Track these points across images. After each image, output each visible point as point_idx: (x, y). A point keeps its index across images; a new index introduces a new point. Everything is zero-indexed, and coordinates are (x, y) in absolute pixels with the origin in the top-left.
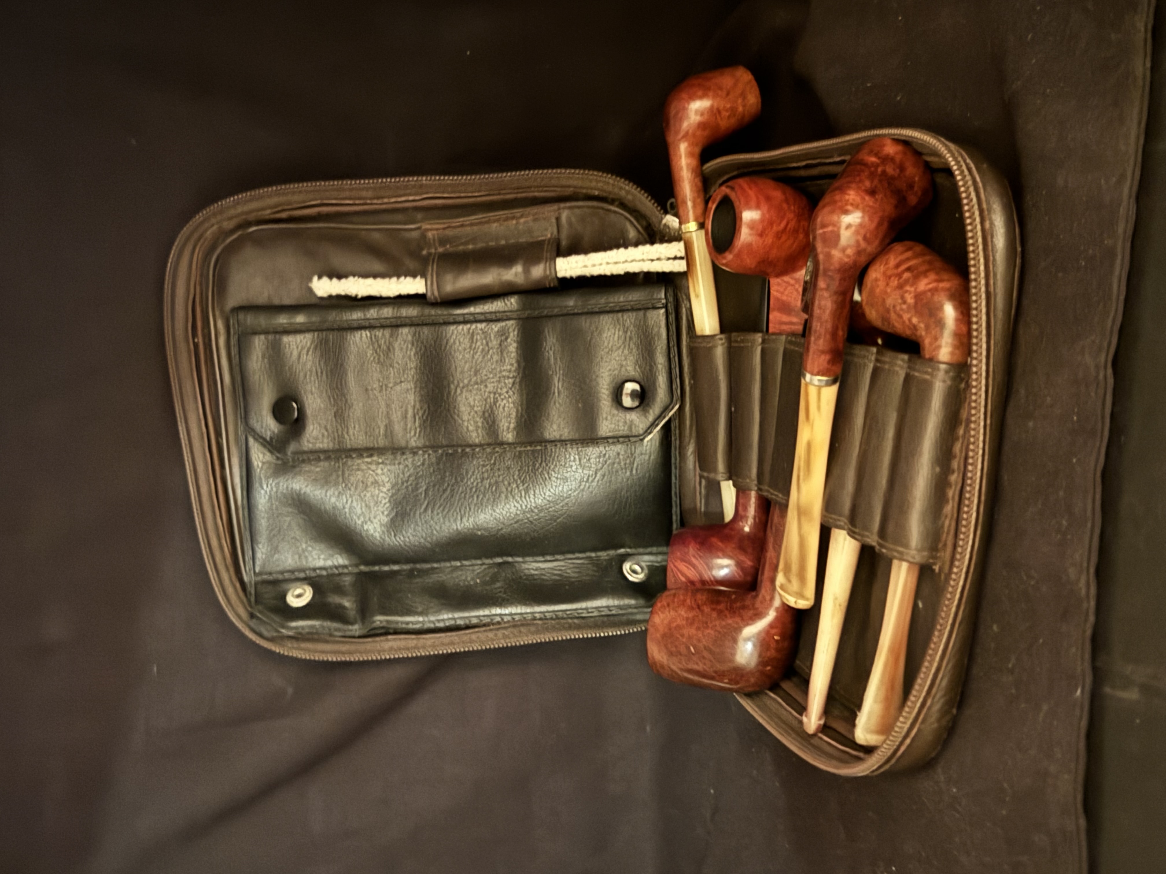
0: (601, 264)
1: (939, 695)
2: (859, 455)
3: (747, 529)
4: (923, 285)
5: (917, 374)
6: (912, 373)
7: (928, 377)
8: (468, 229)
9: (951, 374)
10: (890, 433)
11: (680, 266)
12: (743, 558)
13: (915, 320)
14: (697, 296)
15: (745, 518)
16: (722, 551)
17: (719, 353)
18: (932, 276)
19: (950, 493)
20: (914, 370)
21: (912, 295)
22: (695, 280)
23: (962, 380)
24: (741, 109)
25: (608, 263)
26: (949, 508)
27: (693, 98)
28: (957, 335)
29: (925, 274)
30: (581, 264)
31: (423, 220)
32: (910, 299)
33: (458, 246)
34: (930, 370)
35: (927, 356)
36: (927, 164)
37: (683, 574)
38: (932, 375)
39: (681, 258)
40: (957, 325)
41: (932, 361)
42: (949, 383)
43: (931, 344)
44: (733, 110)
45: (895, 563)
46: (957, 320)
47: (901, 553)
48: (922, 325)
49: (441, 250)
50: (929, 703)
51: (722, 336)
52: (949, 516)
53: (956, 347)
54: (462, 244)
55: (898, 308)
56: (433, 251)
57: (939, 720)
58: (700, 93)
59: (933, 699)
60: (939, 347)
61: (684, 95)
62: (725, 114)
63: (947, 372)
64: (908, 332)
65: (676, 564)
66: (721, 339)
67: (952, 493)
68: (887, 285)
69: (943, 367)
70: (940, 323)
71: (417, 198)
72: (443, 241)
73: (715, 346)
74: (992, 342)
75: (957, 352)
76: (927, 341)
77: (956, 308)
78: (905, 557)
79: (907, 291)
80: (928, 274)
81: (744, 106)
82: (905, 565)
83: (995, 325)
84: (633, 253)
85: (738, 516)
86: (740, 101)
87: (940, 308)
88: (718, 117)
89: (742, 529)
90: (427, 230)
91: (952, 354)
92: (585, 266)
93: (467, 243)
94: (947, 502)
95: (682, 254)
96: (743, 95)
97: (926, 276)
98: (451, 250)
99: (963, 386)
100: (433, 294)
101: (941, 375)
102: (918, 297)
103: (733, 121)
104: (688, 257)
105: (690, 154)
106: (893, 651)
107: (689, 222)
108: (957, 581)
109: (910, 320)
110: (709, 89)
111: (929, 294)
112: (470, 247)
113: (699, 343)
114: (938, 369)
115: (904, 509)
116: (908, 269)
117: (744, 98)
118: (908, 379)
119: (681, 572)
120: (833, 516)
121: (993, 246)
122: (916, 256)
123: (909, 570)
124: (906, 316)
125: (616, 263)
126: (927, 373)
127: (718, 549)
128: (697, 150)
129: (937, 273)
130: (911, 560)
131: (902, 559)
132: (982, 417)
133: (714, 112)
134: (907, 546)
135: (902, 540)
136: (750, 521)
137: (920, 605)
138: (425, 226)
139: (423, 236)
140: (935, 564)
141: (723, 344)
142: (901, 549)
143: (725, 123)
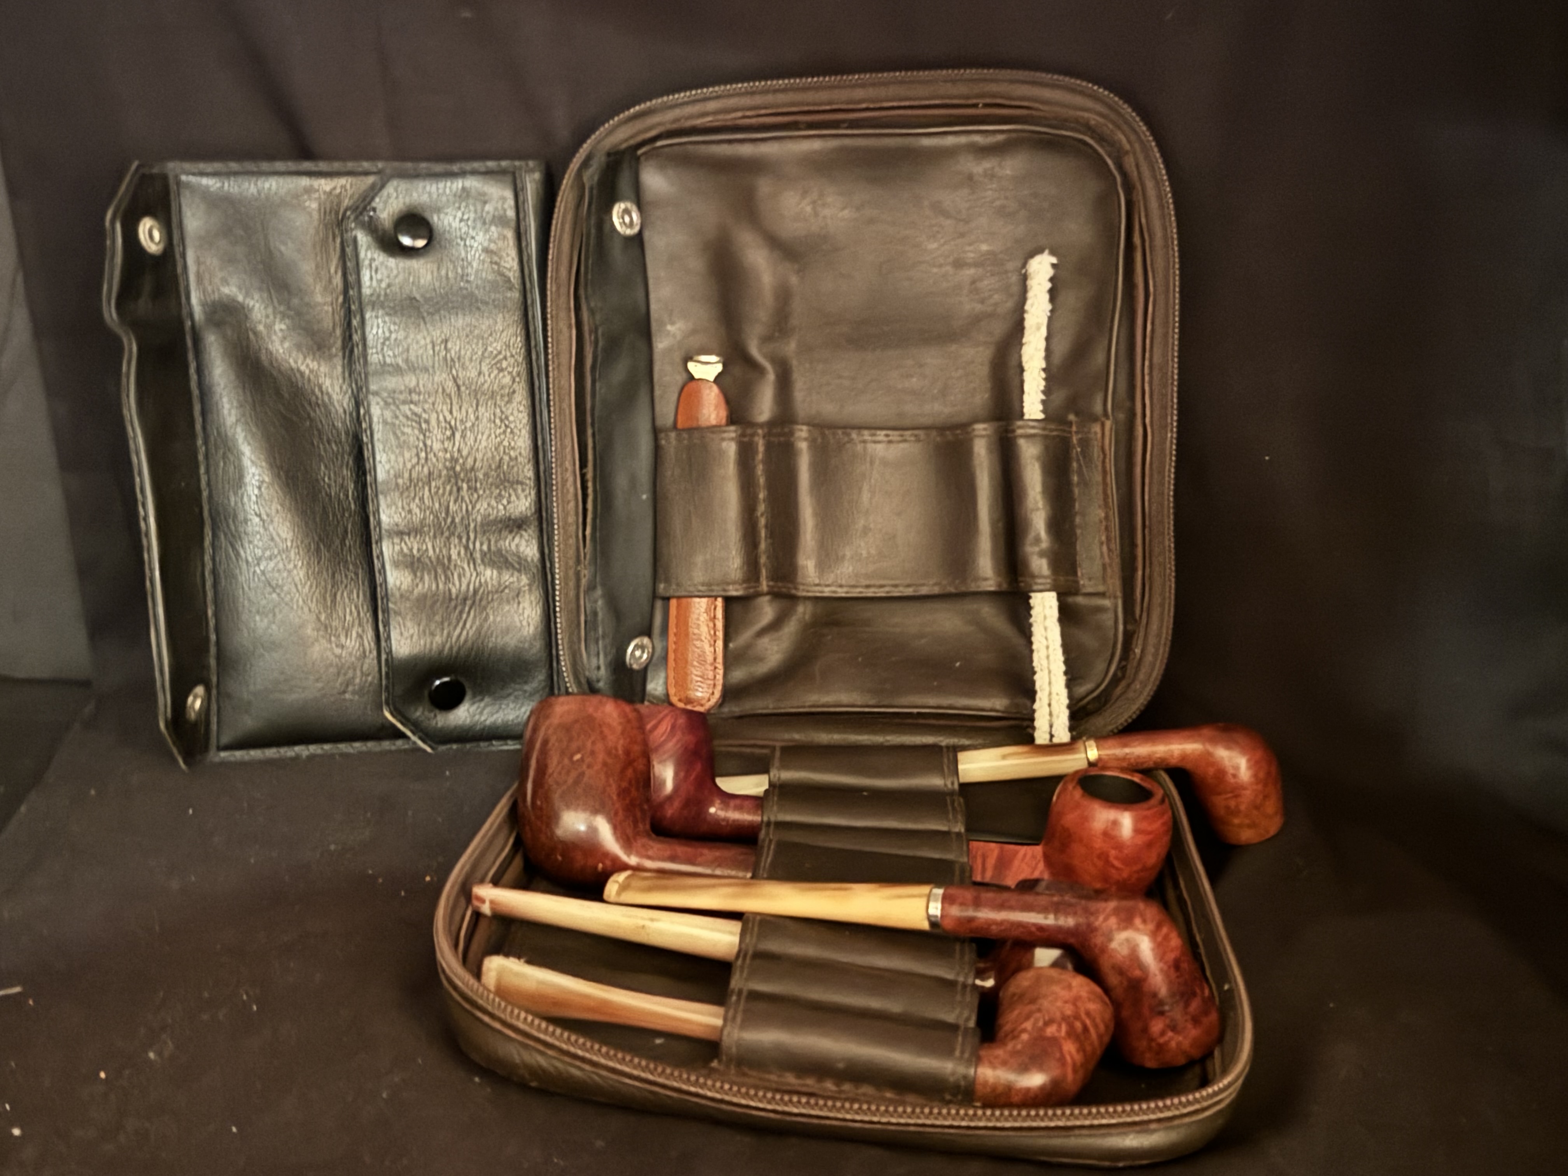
0: (1046, 638)
1: (559, 1065)
2: (839, 962)
3: (712, 810)
4: (1070, 1048)
5: (960, 1039)
6: (960, 1033)
7: (957, 1053)
8: (1098, 478)
9: (963, 1083)
10: (875, 1003)
11: (1041, 737)
12: (677, 804)
13: (1025, 1037)
14: (1004, 757)
15: (726, 806)
16: (686, 777)
17: (936, 782)
18: (1079, 1058)
19: (810, 1081)
20: (964, 1037)
21: (1057, 1034)
22: (1027, 755)
23: (954, 1095)
24: (1236, 821)
25: (1047, 647)
26: (791, 1079)
27: (1254, 765)
28: (1009, 1089)
29: (1081, 1049)
30: (1048, 612)
31: (1116, 422)
32: (1051, 1031)
33: (1078, 461)
34: (966, 1055)
35: (983, 1053)
36: (1209, 1055)
37: (655, 727)
38: (961, 1058)
39: (1051, 740)
40: (1020, 1090)
41: (978, 1060)
42: (952, 1079)
43: (996, 1057)
44: (1236, 812)
45: (720, 1010)
46: (1028, 1090)
47: (734, 1018)
48: (1019, 1047)
49: (1075, 440)
50: (550, 1052)
51: (956, 786)
52: (783, 1080)
53: (994, 1088)
54: (1080, 466)
55: (1038, 1015)
56: (1074, 429)
57: (526, 1066)
58: (1262, 775)
59: (555, 1058)
60: (994, 1067)
61: (1259, 754)
62: (1232, 804)
63: (965, 1077)
64: (1007, 1028)
65: (668, 718)
66: (953, 784)
67: (810, 1082)
68: (1066, 1002)
69: (972, 1071)
70: (1024, 1069)
71: (1148, 420)
72: (1085, 443)
73: (943, 775)
74: (1011, 1133)
75: (989, 1090)
76: (1000, 1052)
77: (1042, 1088)
78: (729, 1024)
79: (1060, 1026)
80: (1081, 1053)
81: (1240, 826)
82: (719, 1022)
83: (1031, 1137)
84: (1060, 681)
85: (728, 798)
86: (1247, 821)
87: (1041, 1068)
88: (1230, 795)
89: (712, 804)
90: (1103, 426)
91: (985, 1084)
92: (1045, 618)
93: (1080, 473)
94: (798, 1077)
95: (1056, 740)
96: (1253, 826)
97: (1078, 1051)
98: (1074, 454)
99: (948, 1097)
100: (1020, 427)
101: (961, 1070)
102: (1054, 1041)
103: (1222, 812)
104: (1053, 748)
105: (1184, 757)
106: (605, 1004)
107: (1098, 750)
108: (712, 1088)
109: (1024, 1030)
110: (1265, 785)
111: (1058, 1055)
112: (1075, 478)
113: (948, 756)
114: (968, 1067)
115: (790, 1023)
116: (1085, 1029)
117: (1249, 826)
118: (953, 1028)
119: (659, 722)
120: (756, 929)
121: (1126, 1134)
122: (1100, 1037)
123: (714, 1028)
124: (1028, 1025)
125: (1048, 657)
126: (962, 1052)
127: (688, 773)
128: (1188, 766)
129: (1082, 1065)
130: (725, 1032)
131: (725, 1020)
132: (920, 1121)
133: (1236, 790)
134: (743, 1027)
135: (750, 1020)
136: (722, 814)
137: (658, 1041)
138: (1108, 424)
139: (1095, 419)
140: (720, 1061)
141: (946, 785)
142: (739, 1020)
143: (1219, 803)
